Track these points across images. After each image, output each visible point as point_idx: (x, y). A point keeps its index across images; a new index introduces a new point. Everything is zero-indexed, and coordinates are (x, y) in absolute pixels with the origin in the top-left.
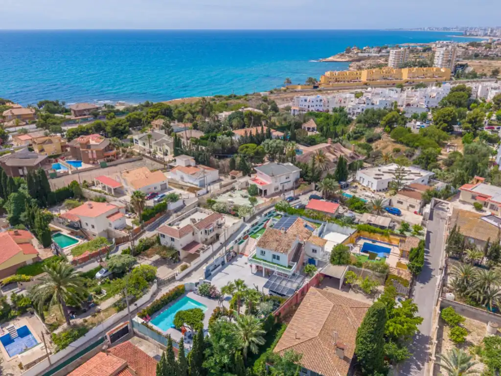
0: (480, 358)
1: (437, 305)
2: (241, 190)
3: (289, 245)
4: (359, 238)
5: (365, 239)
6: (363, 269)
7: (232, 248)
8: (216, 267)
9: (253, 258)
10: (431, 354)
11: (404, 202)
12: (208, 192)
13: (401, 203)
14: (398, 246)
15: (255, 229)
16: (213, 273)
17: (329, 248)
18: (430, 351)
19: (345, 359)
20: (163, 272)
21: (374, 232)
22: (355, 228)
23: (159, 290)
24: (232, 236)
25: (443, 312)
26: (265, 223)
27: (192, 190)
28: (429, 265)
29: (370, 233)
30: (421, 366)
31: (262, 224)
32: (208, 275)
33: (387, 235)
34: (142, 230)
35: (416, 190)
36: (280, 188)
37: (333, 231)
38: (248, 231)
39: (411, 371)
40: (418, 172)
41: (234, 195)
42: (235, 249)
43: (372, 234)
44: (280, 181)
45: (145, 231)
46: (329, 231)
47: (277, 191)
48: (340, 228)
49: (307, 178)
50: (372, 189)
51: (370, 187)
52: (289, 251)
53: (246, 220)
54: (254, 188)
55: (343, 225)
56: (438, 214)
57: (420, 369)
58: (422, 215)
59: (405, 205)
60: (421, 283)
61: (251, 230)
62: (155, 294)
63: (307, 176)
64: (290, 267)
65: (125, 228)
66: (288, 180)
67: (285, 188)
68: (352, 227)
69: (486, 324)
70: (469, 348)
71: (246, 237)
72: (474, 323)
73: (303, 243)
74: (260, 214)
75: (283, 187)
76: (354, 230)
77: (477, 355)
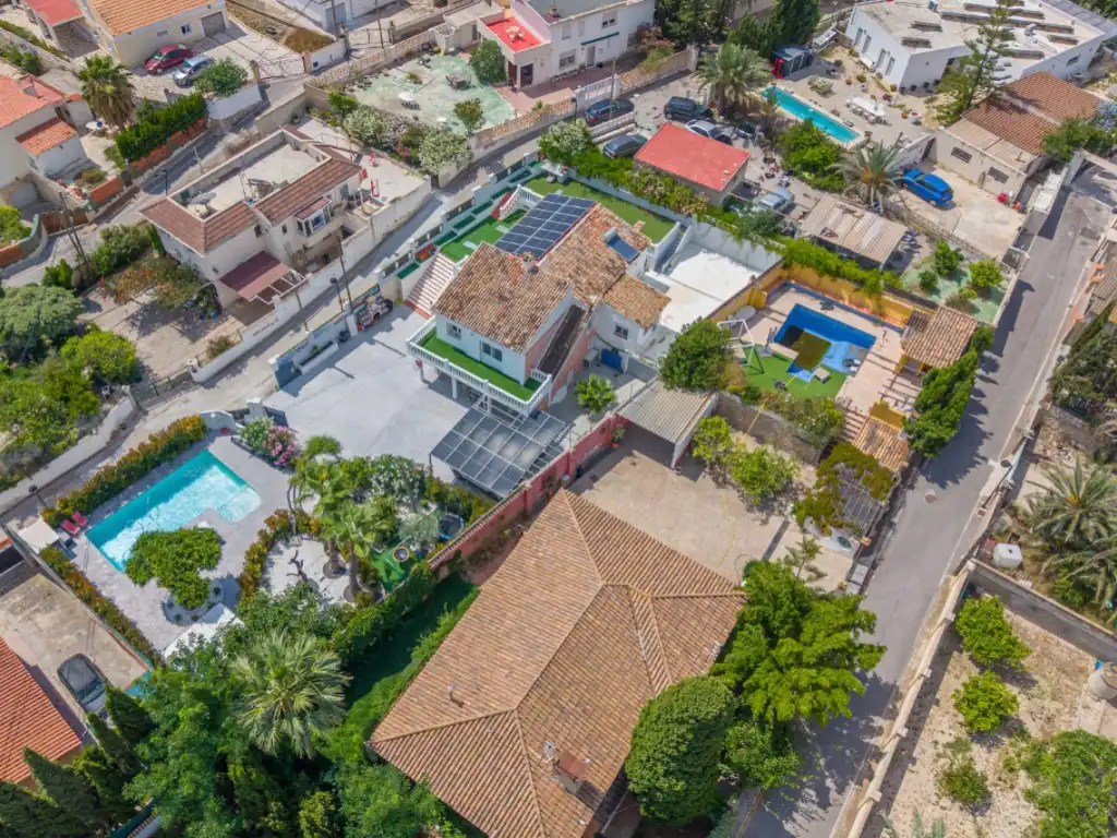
0: (1030, 785)
1: (956, 573)
2: (453, 54)
3: (533, 319)
4: (782, 286)
5: (800, 291)
6: (760, 409)
7: (377, 288)
8: (316, 352)
9: (423, 343)
10: (878, 756)
11: (975, 157)
12: (348, 54)
13: (966, 157)
14: (901, 332)
15: (459, 226)
16: (305, 369)
17: (677, 317)
18: (877, 741)
19: (586, 792)
20: (164, 352)
21: (837, 274)
22: (777, 250)
23: (139, 413)
24: (391, 239)
25: (964, 615)
26: (496, 202)
27: (302, 41)
28: (980, 417)
29: (821, 275)
30: (833, 795)
31: (488, 205)
32: (289, 377)
33: (874, 291)
34: (126, 190)
35: (1031, 109)
36: (582, 58)
37: (710, 250)
38: (435, 232)
39: (796, 809)
40: (1068, 23)
41: (426, 74)
42: (387, 291)
43: (826, 279)
44: (581, 34)
45: (136, 190)
46: (695, 247)
47: (568, 69)
48: (731, 243)
49: (676, 28)
50: (887, 81)
51: (882, 70)
52: (530, 343)
53: (442, 183)
54: (492, 57)
55: (742, 235)
56: (1079, 212)
57: (824, 803)
58: (1022, 211)
59: (976, 168)
60: (932, 480)
61: (449, 227)
62: (124, 428)
63: (675, 19)
64: (532, 384)
65: (84, 172)
66: (611, 30)
67: (599, 58)
68: (768, 248)
69: (1092, 661)
70: (1006, 740)
71: (425, 252)
72: (1056, 651)
73: (585, 307)
74: (490, 161)
75: (592, 52)
76: (774, 258)
77: (1023, 773)
